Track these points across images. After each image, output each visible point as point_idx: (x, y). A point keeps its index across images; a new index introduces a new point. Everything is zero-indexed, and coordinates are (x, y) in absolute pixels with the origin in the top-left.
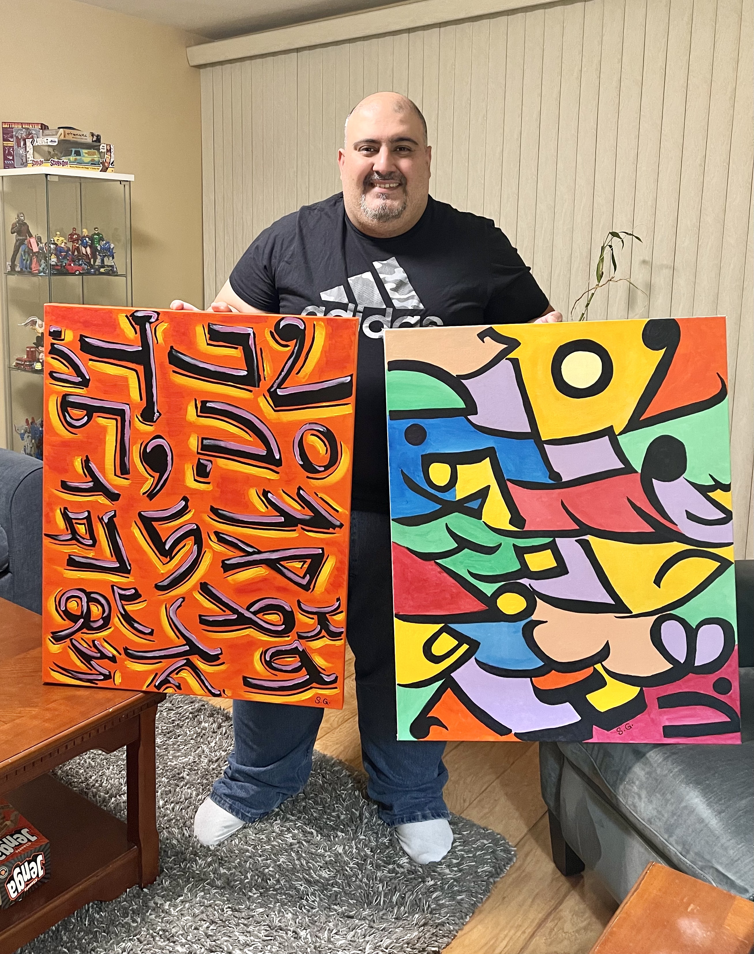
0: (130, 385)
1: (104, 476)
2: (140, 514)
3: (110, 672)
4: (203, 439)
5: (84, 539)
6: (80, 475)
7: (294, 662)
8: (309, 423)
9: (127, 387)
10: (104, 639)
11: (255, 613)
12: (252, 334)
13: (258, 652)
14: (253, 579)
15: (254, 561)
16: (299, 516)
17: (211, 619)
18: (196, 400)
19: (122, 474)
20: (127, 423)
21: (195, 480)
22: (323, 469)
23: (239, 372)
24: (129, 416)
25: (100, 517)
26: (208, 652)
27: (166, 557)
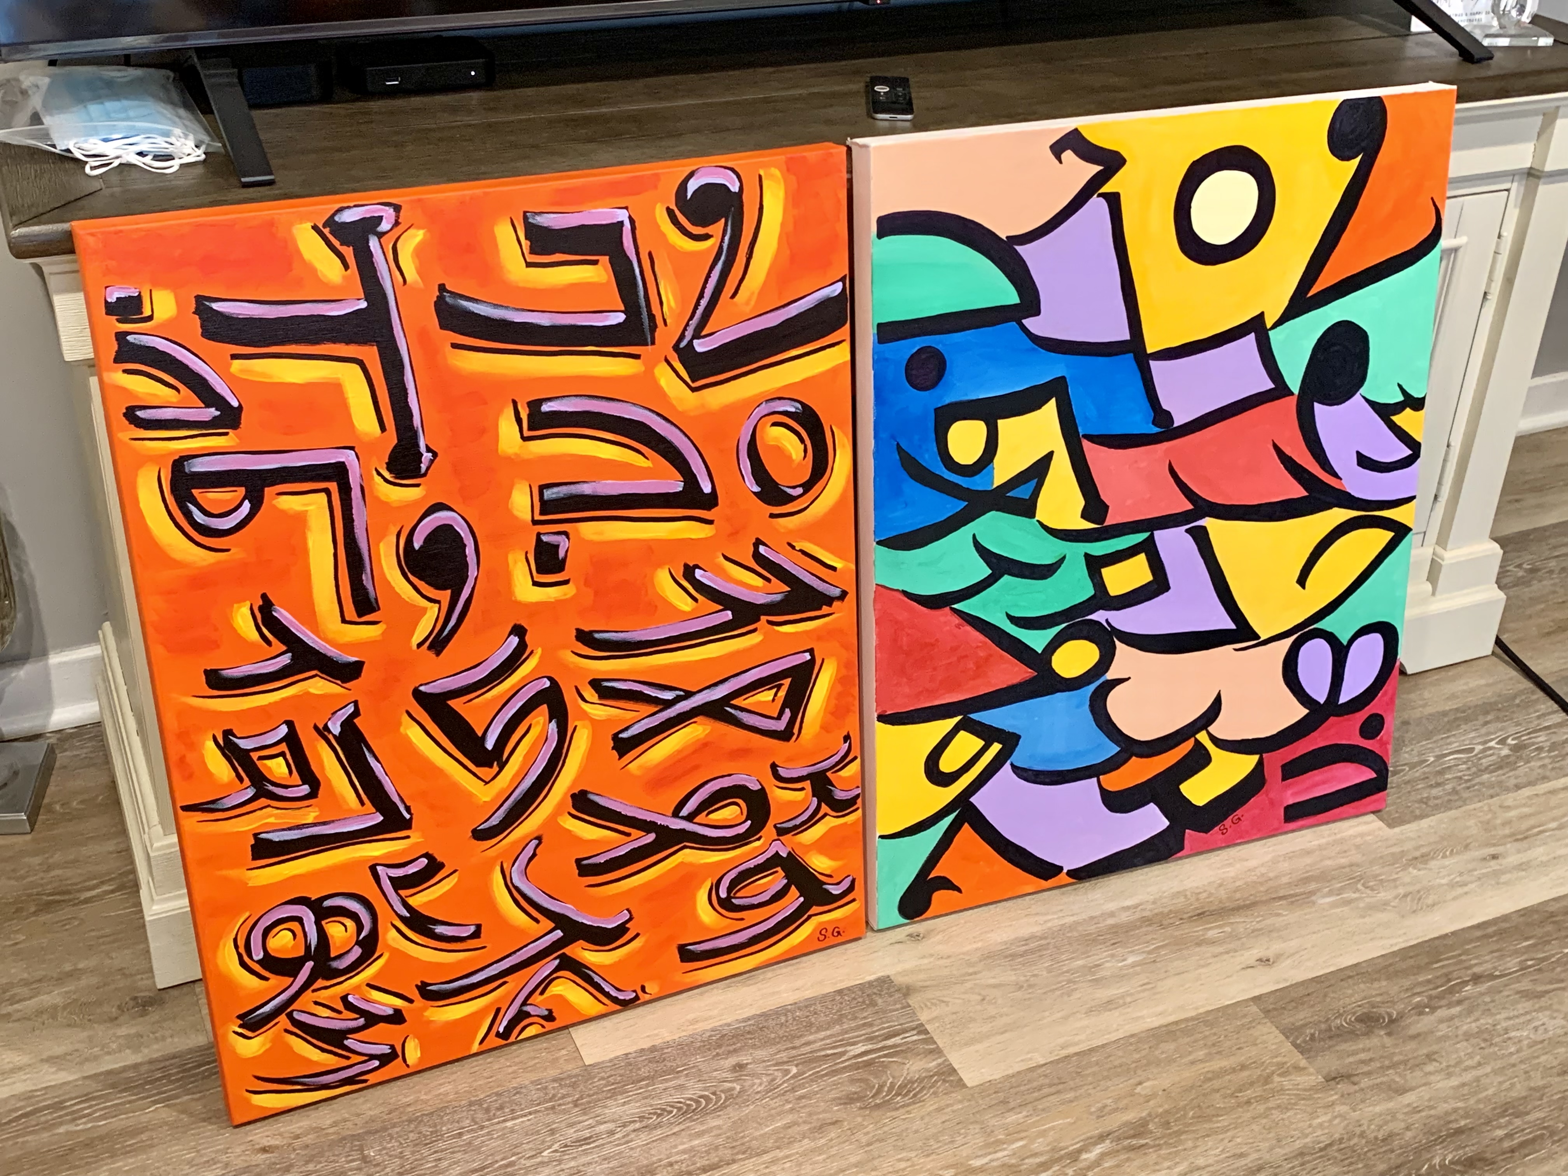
0: (350, 400)
1: (316, 632)
2: (416, 692)
3: (392, 1047)
4: (542, 488)
5: (286, 787)
6: (253, 644)
7: (773, 882)
8: (767, 401)
9: (343, 408)
10: (368, 985)
11: (690, 818)
12: (627, 223)
13: (702, 890)
14: (679, 752)
15: (679, 715)
16: (761, 599)
17: (602, 859)
18: (515, 403)
19: (360, 615)
20: (356, 493)
21: (536, 584)
22: (800, 491)
23: (606, 319)
24: (358, 475)
25: (321, 727)
26: (603, 926)
27: (491, 766)
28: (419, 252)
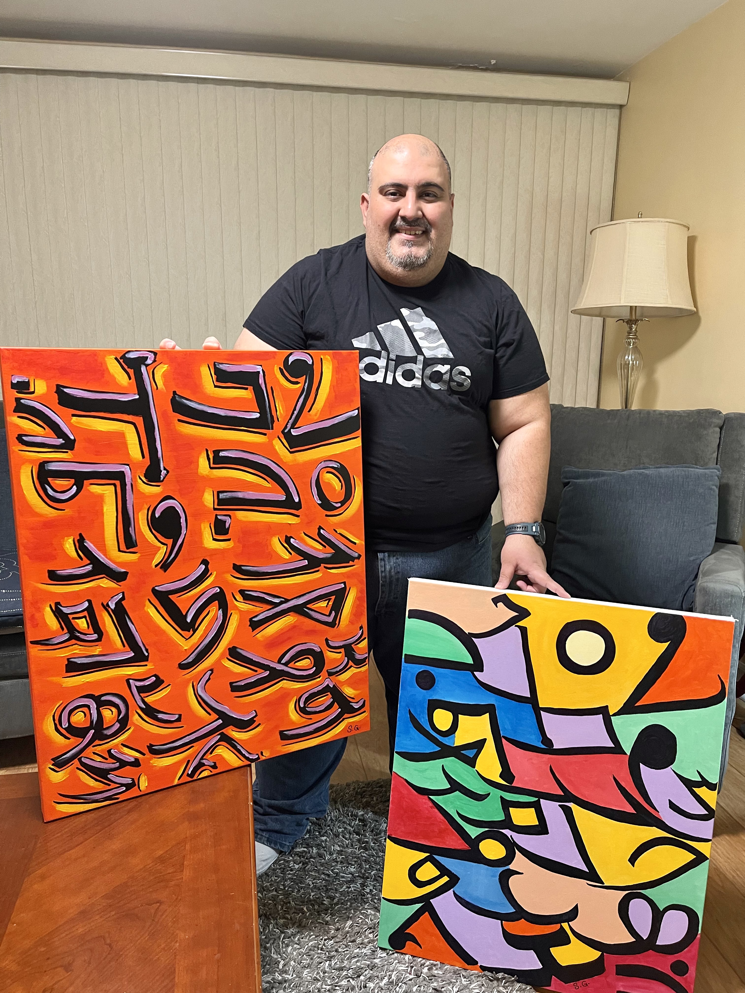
0: (128, 442)
1: (105, 555)
2: (154, 590)
3: (133, 780)
4: (219, 493)
5: (86, 634)
6: (73, 559)
7: (327, 699)
8: (325, 461)
9: (124, 445)
10: (122, 744)
11: (286, 664)
12: (261, 372)
13: (292, 702)
14: (282, 629)
15: (282, 611)
16: (321, 556)
17: (242, 683)
18: (207, 451)
19: (127, 549)
20: (128, 487)
21: (214, 539)
22: (340, 505)
23: (251, 416)
24: (130, 478)
25: (105, 604)
26: (243, 719)
27: (189, 631)
28: (164, 375)
